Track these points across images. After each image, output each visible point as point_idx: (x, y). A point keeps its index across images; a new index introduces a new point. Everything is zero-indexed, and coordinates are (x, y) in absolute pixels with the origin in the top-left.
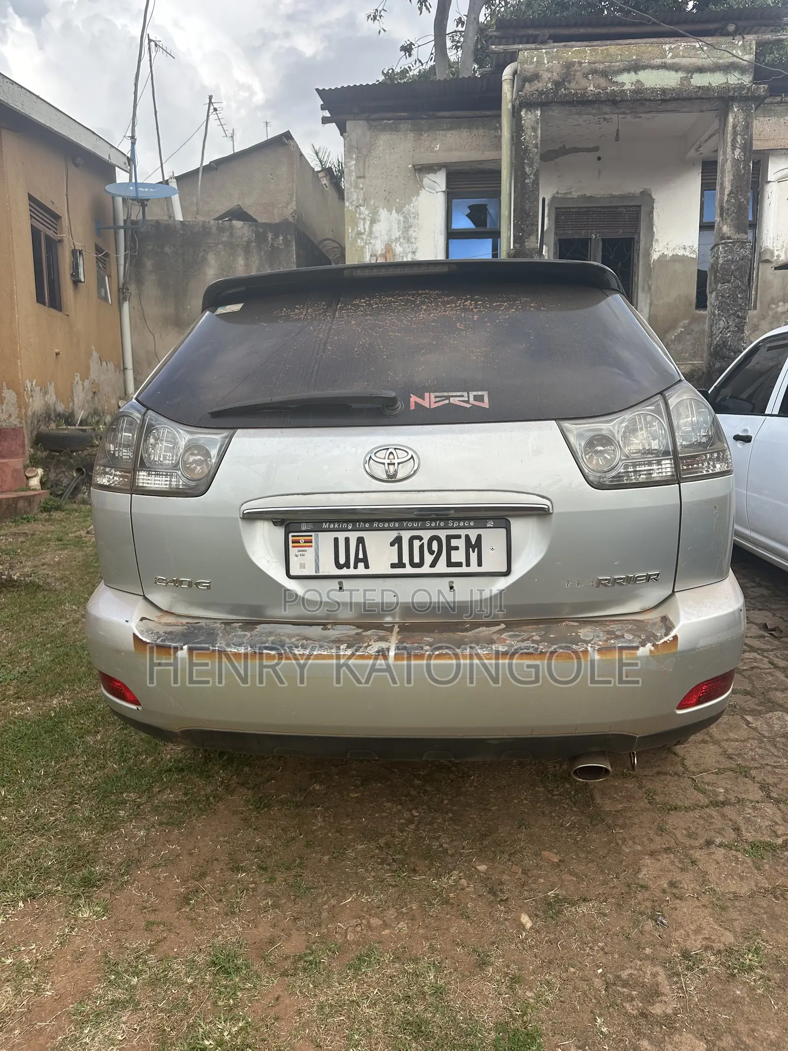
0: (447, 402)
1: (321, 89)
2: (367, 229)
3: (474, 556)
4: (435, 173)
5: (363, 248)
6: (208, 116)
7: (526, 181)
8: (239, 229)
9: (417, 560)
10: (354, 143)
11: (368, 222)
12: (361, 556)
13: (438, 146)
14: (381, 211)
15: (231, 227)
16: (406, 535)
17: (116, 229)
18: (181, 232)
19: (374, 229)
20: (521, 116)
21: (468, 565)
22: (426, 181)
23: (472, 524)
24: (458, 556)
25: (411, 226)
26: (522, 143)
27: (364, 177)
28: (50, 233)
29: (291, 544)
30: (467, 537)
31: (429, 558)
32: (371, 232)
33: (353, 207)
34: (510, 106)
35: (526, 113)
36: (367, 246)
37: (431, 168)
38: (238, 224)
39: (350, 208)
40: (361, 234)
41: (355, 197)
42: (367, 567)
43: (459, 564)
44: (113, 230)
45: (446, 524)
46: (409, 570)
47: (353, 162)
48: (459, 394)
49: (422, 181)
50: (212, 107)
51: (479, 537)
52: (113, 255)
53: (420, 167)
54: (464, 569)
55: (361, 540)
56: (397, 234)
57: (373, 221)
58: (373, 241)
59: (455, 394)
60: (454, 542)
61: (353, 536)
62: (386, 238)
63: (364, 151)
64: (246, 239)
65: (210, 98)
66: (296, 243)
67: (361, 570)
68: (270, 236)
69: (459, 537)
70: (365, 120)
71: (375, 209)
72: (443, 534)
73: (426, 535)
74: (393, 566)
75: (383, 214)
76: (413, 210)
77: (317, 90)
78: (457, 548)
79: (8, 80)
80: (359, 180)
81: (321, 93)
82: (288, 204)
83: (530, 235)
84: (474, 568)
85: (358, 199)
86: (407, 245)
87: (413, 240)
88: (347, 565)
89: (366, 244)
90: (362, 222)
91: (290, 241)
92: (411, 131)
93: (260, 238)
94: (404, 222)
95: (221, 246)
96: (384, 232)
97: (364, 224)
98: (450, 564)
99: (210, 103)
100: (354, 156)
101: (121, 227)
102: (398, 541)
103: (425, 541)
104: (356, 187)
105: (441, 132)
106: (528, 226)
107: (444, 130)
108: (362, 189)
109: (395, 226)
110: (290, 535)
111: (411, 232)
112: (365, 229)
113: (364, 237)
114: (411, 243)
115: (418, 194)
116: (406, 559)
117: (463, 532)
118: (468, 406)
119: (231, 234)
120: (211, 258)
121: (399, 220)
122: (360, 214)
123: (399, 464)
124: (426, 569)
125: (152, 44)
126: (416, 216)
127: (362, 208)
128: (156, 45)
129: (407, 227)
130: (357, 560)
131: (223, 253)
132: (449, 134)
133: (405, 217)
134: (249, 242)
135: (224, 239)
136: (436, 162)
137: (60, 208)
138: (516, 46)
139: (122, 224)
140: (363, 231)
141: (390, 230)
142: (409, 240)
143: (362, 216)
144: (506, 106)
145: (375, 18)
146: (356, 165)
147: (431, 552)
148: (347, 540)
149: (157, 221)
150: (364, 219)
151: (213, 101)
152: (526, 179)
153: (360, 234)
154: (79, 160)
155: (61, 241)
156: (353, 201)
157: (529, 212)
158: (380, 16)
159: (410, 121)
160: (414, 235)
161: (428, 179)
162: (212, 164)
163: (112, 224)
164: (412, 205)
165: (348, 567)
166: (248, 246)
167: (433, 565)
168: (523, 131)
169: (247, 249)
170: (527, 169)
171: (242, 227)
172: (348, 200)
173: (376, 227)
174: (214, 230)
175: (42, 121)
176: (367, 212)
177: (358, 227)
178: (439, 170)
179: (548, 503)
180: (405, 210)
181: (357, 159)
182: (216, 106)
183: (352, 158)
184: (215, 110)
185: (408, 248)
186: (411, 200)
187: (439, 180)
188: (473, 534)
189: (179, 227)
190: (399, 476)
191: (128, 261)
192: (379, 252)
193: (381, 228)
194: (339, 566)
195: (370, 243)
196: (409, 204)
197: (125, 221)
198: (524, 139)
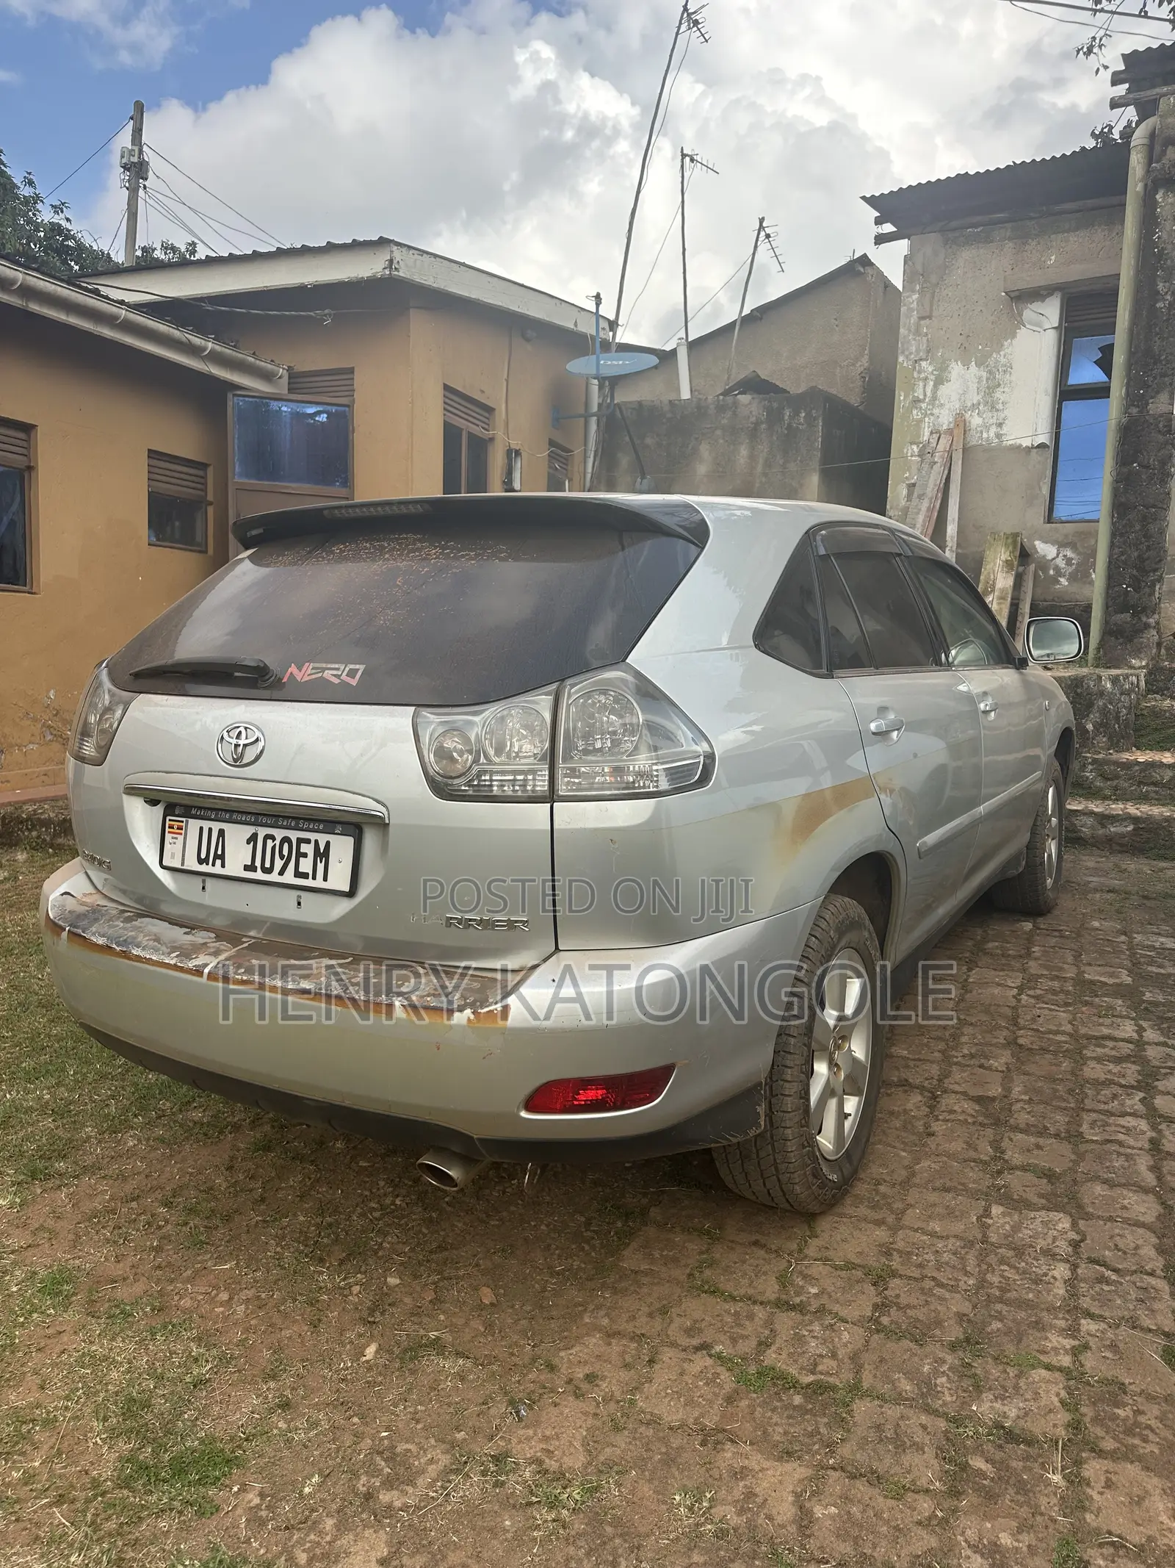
0: (320, 675)
1: (868, 196)
2: (929, 394)
3: (321, 867)
4: (1043, 301)
5: (920, 421)
6: (756, 247)
7: (1158, 305)
8: (746, 406)
9: (268, 865)
10: (919, 268)
11: (932, 383)
12: (219, 852)
13: (1053, 258)
14: (953, 364)
15: (736, 404)
16: (262, 832)
17: (587, 417)
18: (669, 415)
19: (939, 393)
20: (1156, 202)
21: (314, 878)
22: (1028, 314)
23: (321, 827)
24: (306, 865)
25: (999, 385)
26: (1155, 245)
27: (930, 317)
28: (478, 431)
29: (167, 829)
30: (316, 842)
31: (279, 864)
32: (934, 398)
33: (910, 363)
34: (1140, 187)
35: (1164, 197)
36: (927, 419)
37: (1037, 294)
38: (745, 399)
39: (905, 364)
40: (919, 401)
41: (914, 349)
42: (223, 866)
43: (305, 876)
44: (583, 419)
45: (297, 824)
46: (259, 875)
47: (916, 296)
48: (333, 666)
49: (1021, 315)
50: (763, 234)
51: (328, 844)
52: (578, 451)
53: (1017, 293)
54: (308, 883)
55: (221, 833)
56: (974, 397)
57: (939, 381)
58: (936, 411)
59: (329, 666)
60: (304, 848)
61: (216, 826)
62: (957, 406)
63: (934, 279)
64: (753, 419)
65: (762, 221)
66: (823, 420)
67: (217, 869)
68: (787, 413)
69: (308, 841)
70: (940, 231)
71: (944, 362)
72: (294, 835)
73: (279, 834)
74: (246, 868)
75: (956, 369)
76: (1003, 360)
77: (864, 198)
78: (305, 855)
79: (416, 252)
80: (922, 322)
81: (871, 201)
82: (857, 359)
83: (1158, 392)
84: (319, 883)
85: (918, 351)
86: (990, 414)
87: (998, 407)
88: (206, 861)
89: (926, 415)
90: (921, 384)
91: (815, 419)
92: (1010, 239)
93: (774, 417)
94: (988, 379)
95: (719, 432)
96: (955, 397)
97: (925, 386)
98: (298, 874)
99: (761, 227)
100: (918, 287)
101: (593, 415)
102: (253, 839)
103: (277, 842)
104: (918, 332)
105: (1060, 236)
106: (1155, 378)
107: (1063, 232)
108: (926, 335)
109: (973, 387)
110: (168, 818)
111: (998, 394)
112: (925, 395)
113: (924, 406)
114: (997, 410)
115: (1014, 336)
116: (258, 863)
117: (312, 836)
118: (336, 681)
119: (735, 413)
120: (705, 450)
121: (980, 378)
122: (919, 372)
123: (245, 746)
124: (274, 877)
125: (687, 159)
126: (1008, 368)
127: (924, 364)
128: (692, 160)
129: (991, 387)
130: (216, 857)
131: (721, 441)
132: (1072, 238)
133: (990, 372)
134: (757, 424)
135: (725, 421)
136: (1042, 283)
137: (495, 398)
138: (1158, 90)
139: (595, 409)
140: (921, 397)
141: (965, 393)
142: (993, 408)
143: (923, 375)
144: (1135, 185)
145: (1090, 51)
146: (920, 301)
147: (282, 857)
148: (210, 830)
149: (640, 403)
150: (926, 379)
151: (764, 225)
152: (1157, 301)
153: (917, 401)
154: (530, 333)
155: (492, 439)
156: (911, 353)
157: (1160, 355)
158: (1100, 47)
159: (1009, 225)
160: (1002, 397)
161: (1029, 313)
162: (755, 313)
163: (582, 411)
164: (1002, 353)
165: (207, 864)
166: (755, 429)
167: (281, 873)
168: (1157, 225)
169: (753, 433)
170: (1160, 286)
171: (750, 403)
172: (903, 352)
173: (944, 390)
174: (712, 410)
175: (465, 293)
176: (930, 369)
177: (914, 391)
178: (1050, 294)
179: (383, 810)
180: (991, 362)
181: (921, 292)
182: (768, 231)
183: (913, 291)
184: (768, 236)
185: (991, 418)
186: (1002, 345)
187: (1051, 311)
188: (323, 839)
189: (666, 408)
190: (245, 761)
191: (598, 459)
192: (945, 427)
193: (950, 392)
194: (201, 861)
195: (932, 414)
196: (998, 352)
197: (600, 405)
198: (1159, 237)
